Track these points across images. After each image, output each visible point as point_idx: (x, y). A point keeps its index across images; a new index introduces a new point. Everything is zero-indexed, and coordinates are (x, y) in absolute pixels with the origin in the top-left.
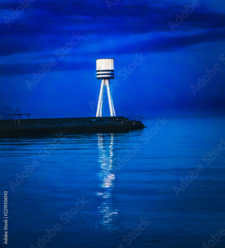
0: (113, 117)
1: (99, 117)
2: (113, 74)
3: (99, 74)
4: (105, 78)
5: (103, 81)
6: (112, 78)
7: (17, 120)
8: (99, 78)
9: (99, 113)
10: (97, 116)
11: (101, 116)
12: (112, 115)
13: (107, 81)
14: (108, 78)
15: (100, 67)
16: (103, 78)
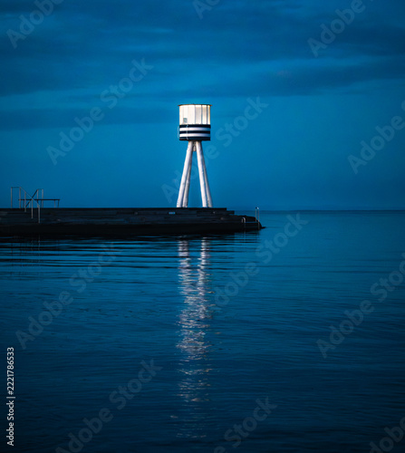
0: (207, 209)
1: (181, 208)
2: (208, 132)
3: (184, 132)
4: (193, 140)
5: (190, 145)
6: (208, 139)
7: (36, 210)
8: (184, 139)
9: (181, 200)
10: (178, 206)
11: (184, 205)
12: (204, 205)
13: (197, 144)
14: (199, 139)
15: (185, 119)
16: (190, 139)
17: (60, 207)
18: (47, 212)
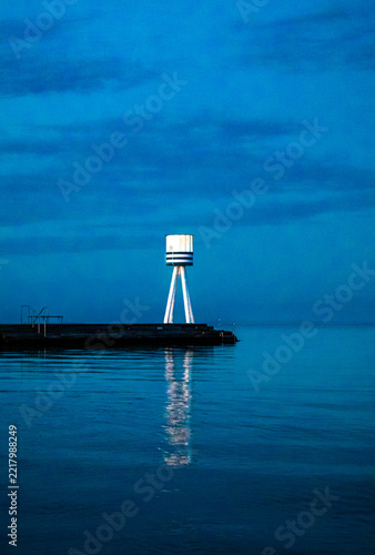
0: (190, 325)
1: (168, 324)
2: (191, 259)
3: (170, 258)
4: (178, 265)
5: (175, 268)
6: (191, 264)
7: (42, 326)
8: (170, 264)
9: (168, 318)
10: (165, 322)
11: (171, 322)
12: (188, 322)
13: (182, 268)
14: (184, 265)
15: (171, 247)
16: (176, 264)
17: (64, 322)
18: (52, 328)
